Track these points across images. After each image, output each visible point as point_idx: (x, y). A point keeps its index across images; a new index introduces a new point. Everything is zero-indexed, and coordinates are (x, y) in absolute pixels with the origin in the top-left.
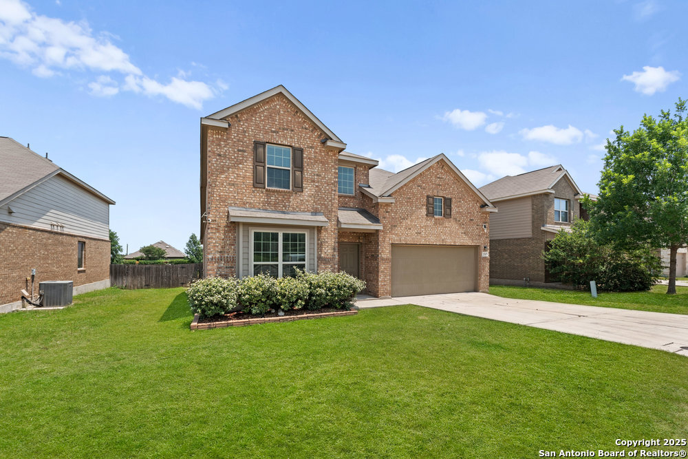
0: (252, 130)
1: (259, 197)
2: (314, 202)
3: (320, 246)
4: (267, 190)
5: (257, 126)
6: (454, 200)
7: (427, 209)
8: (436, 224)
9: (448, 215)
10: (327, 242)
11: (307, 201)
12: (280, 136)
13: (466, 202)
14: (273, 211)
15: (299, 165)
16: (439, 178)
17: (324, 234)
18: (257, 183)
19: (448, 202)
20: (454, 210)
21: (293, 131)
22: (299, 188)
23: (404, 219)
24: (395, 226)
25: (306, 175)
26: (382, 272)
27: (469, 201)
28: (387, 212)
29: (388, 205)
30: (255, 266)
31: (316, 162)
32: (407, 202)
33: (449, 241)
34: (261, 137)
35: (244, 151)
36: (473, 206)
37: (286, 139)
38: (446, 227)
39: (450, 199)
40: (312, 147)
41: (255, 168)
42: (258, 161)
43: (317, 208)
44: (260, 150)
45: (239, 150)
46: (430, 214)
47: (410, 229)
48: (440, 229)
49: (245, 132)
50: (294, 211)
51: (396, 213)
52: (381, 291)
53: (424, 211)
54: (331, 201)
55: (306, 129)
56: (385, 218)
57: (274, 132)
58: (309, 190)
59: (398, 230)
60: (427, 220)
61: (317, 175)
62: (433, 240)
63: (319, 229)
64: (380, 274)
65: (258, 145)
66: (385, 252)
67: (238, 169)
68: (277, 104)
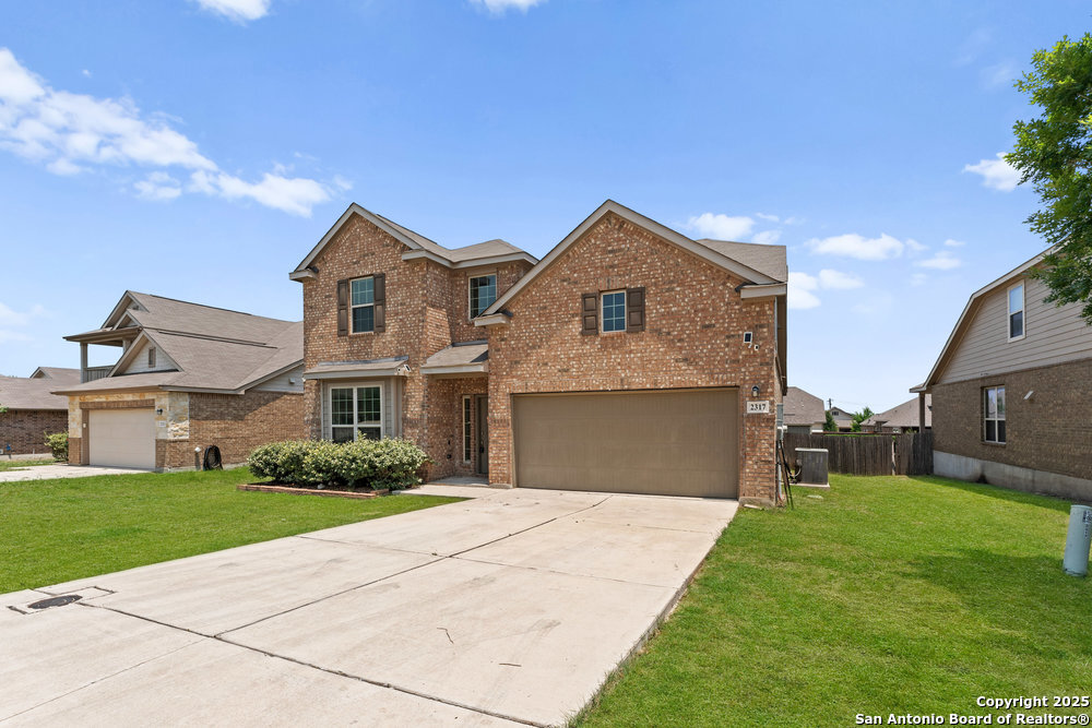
0: (333, 270)
1: (344, 346)
2: (398, 342)
3: (404, 402)
4: (350, 337)
5: (340, 261)
6: (652, 290)
7: (584, 321)
8: (604, 347)
9: (638, 326)
10: (414, 397)
11: (391, 342)
12: (360, 267)
13: (691, 287)
14: (356, 362)
15: (380, 299)
16: (610, 252)
17: (410, 386)
18: (342, 331)
19: (637, 298)
20: (653, 308)
21: (373, 254)
22: (382, 328)
23: (534, 347)
24: (517, 362)
25: (389, 308)
26: (494, 442)
27: (700, 282)
28: (502, 340)
29: (502, 327)
30: (334, 429)
31: (399, 286)
32: (540, 316)
33: (639, 381)
34: (345, 275)
35: (330, 296)
36: (713, 291)
37: (366, 266)
38: (631, 352)
39: (641, 292)
40: (394, 268)
41: (339, 310)
42: (342, 305)
43: (401, 350)
44: (343, 290)
45: (326, 297)
46: (589, 330)
47: (546, 364)
48: (616, 357)
49: (330, 273)
50: (376, 359)
51: (518, 339)
52: (493, 474)
53: (576, 327)
54: (417, 337)
55: (387, 246)
56: (499, 350)
57: (355, 263)
58: (392, 327)
59: (524, 369)
60: (583, 343)
61: (401, 304)
62: (596, 382)
63: (403, 380)
64: (491, 445)
65: (343, 283)
66: (499, 409)
67: (326, 318)
68: (357, 227)
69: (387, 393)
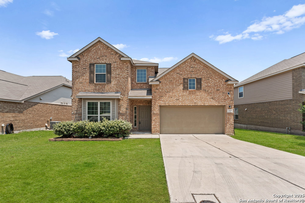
0: (88, 59)
1: (92, 87)
2: (117, 87)
3: (119, 108)
4: (95, 84)
5: (91, 57)
6: (203, 79)
7: (184, 86)
8: (190, 93)
9: (199, 88)
10: (123, 106)
11: (113, 87)
12: (100, 60)
13: (214, 79)
14: (97, 93)
15: (109, 72)
16: (192, 67)
17: (121, 102)
18: (91, 81)
19: (199, 81)
20: (204, 84)
21: (106, 56)
22: (109, 82)
23: (168, 92)
24: (162, 96)
25: (112, 75)
26: (154, 120)
27: (216, 78)
28: (157, 89)
29: (157, 85)
30: (88, 116)
31: (117, 68)
32: (170, 83)
33: (200, 103)
34: (93, 62)
35: (86, 69)
36: (219, 81)
37: (103, 60)
38: (197, 95)
39: (201, 79)
40: (115, 62)
41: (90, 74)
42: (92, 72)
43: (118, 90)
44: (92, 67)
45: (84, 69)
46: (185, 88)
47: (172, 97)
48: (193, 96)
49: (86, 60)
50: (107, 92)
51: (162, 89)
52: (153, 130)
53: (181, 87)
54: (125, 86)
55: (112, 54)
56: (156, 92)
57: (98, 58)
58: (113, 82)
59: (164, 98)
60: (183, 92)
61: (118, 75)
62: (187, 103)
63: (119, 100)
64: (152, 121)
65: (92, 65)
66: (155, 110)
67: (83, 76)
68: (99, 46)
69: (113, 104)
